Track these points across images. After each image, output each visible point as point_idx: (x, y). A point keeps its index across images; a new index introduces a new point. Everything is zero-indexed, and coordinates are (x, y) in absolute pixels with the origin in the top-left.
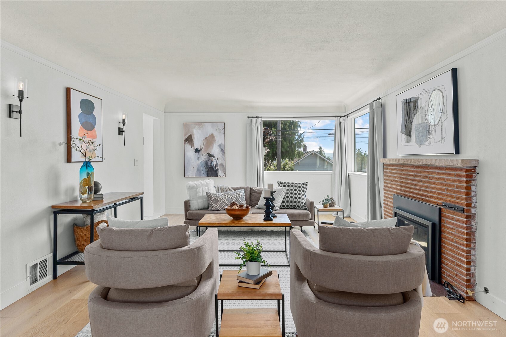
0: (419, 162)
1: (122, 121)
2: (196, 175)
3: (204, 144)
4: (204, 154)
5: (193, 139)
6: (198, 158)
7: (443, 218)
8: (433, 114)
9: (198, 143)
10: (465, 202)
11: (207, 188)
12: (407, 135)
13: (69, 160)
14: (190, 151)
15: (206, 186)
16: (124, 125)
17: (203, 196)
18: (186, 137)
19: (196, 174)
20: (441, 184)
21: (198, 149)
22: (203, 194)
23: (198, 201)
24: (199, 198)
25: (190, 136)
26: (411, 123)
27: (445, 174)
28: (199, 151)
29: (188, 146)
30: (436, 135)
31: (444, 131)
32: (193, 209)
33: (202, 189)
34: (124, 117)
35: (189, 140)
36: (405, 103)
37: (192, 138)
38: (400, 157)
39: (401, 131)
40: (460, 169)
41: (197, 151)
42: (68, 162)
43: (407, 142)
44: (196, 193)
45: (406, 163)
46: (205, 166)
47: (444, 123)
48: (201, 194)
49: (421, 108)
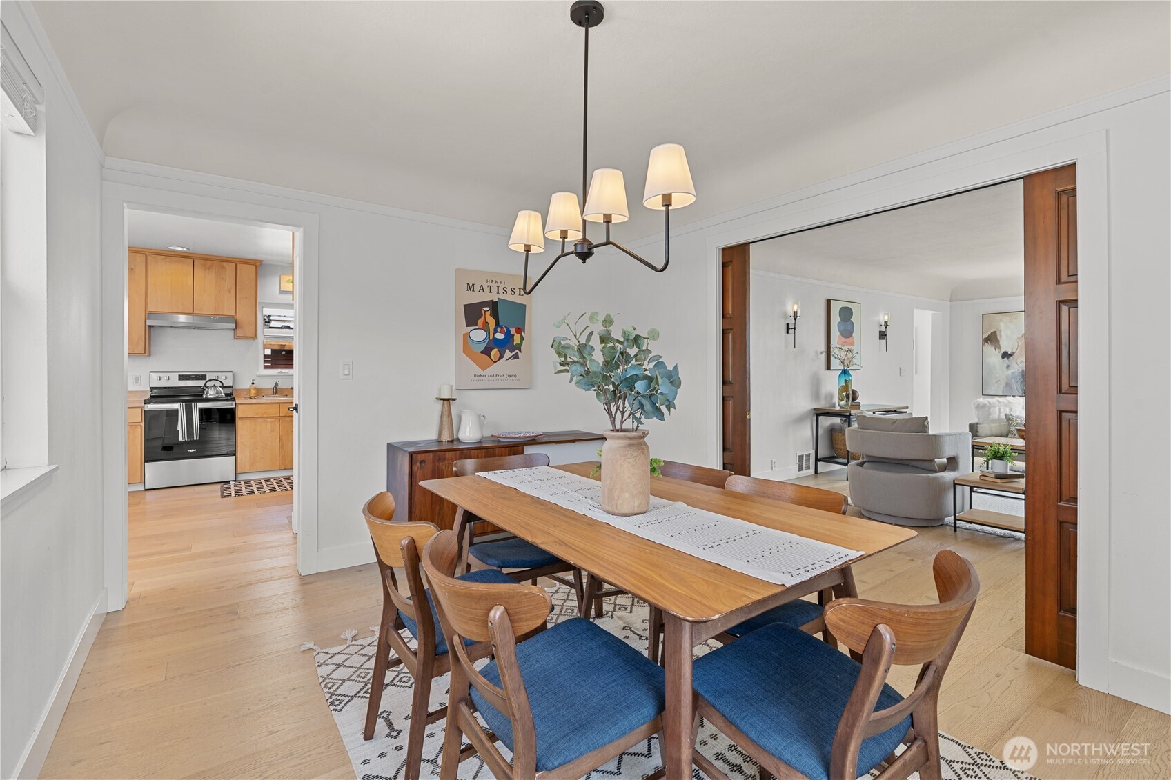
2: (1003, 393)
3: (1020, 344)
4: (1019, 361)
5: (999, 337)
6: (1008, 366)
9: (1006, 346)
11: (1007, 409)
13: (828, 368)
14: (993, 356)
15: (1006, 406)
16: (886, 328)
17: (999, 419)
18: (986, 336)
19: (1003, 391)
21: (1007, 353)
22: (999, 416)
23: (992, 425)
24: (994, 421)
25: (995, 333)
28: (1010, 355)
29: (989, 348)
33: (1000, 409)
34: (886, 318)
35: (992, 339)
37: (996, 336)
41: (1006, 355)
42: (827, 370)
44: (989, 414)
48: (996, 416)
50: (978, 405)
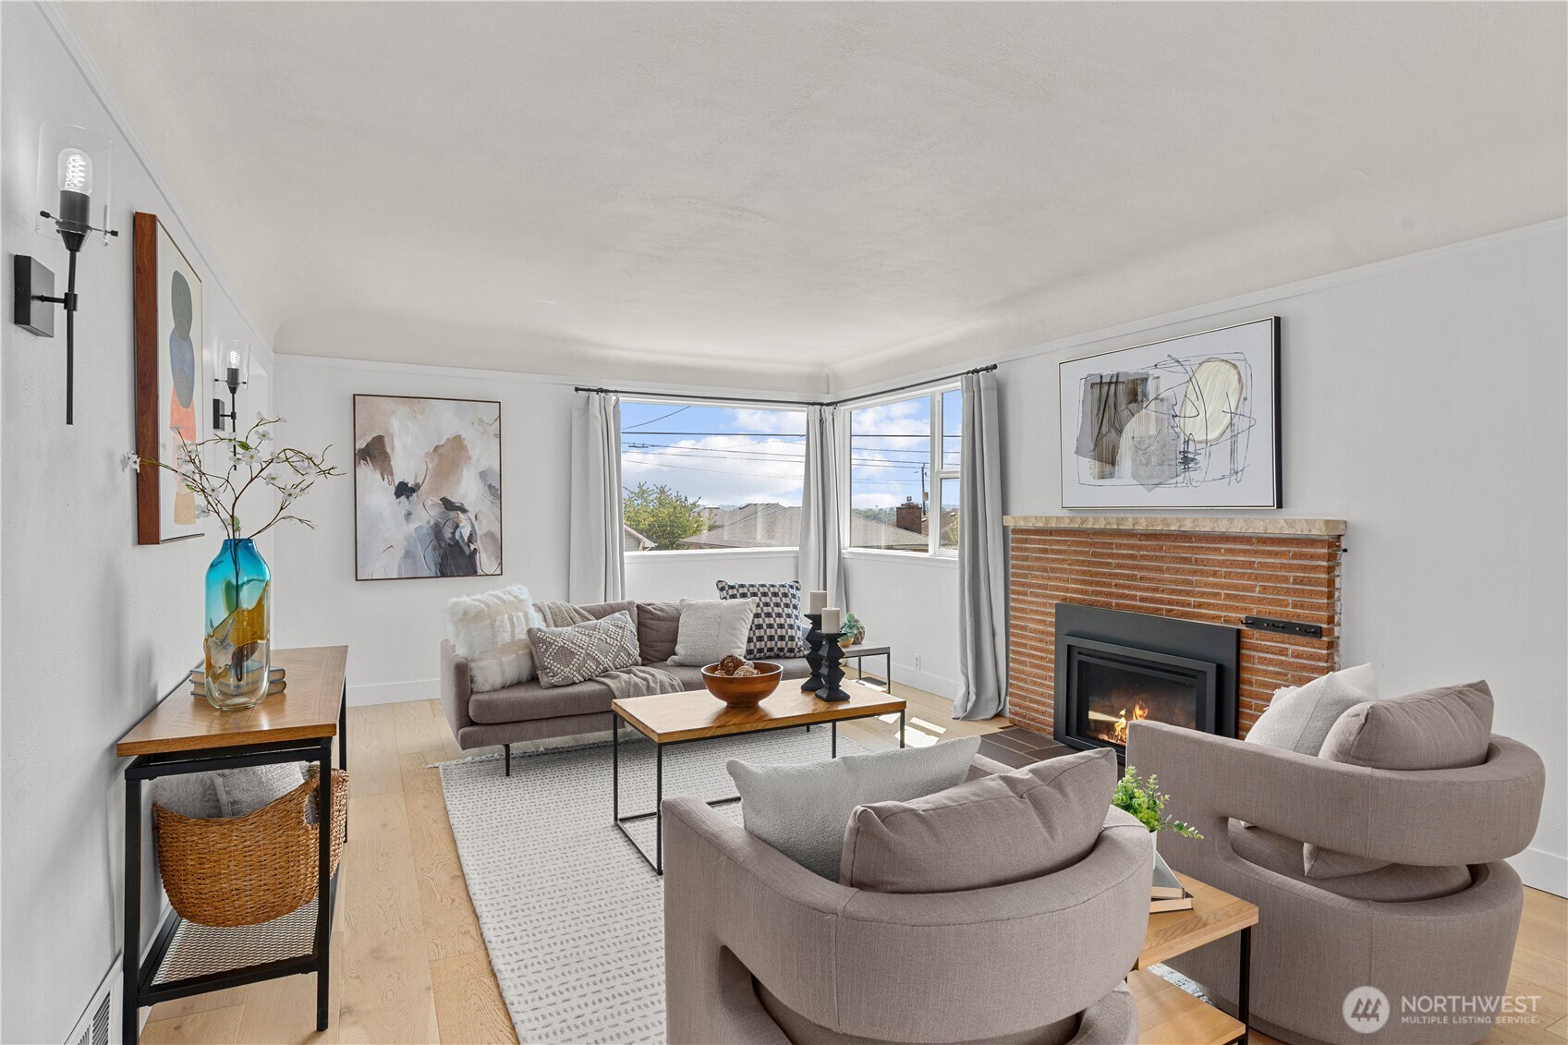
0: (1168, 525)
1: (224, 376)
2: (399, 574)
3: (430, 466)
4: (429, 503)
5: (389, 450)
6: (409, 514)
7: (1244, 652)
8: (1202, 414)
9: (404, 468)
10: (1324, 614)
11: (521, 614)
12: (1100, 460)
13: (147, 531)
14: (377, 492)
15: (517, 610)
16: (233, 391)
17: (514, 642)
18: (361, 444)
19: (399, 568)
20: (1242, 576)
21: (406, 485)
22: (513, 635)
25: (379, 441)
26: (1120, 432)
27: (1256, 552)
28: (413, 490)
29: (368, 473)
30: (1212, 464)
31: (1240, 456)
32: (487, 687)
33: (511, 619)
34: (234, 360)
35: (374, 453)
36: (1093, 385)
37: (383, 445)
38: (1065, 513)
39: (1077, 448)
40: (1312, 542)
41: (404, 490)
42: (139, 544)
43: (1102, 477)
45: (1115, 527)
46: (434, 542)
47: (1242, 439)
48: (507, 637)
49: (1156, 398)
50: (465, 613)
